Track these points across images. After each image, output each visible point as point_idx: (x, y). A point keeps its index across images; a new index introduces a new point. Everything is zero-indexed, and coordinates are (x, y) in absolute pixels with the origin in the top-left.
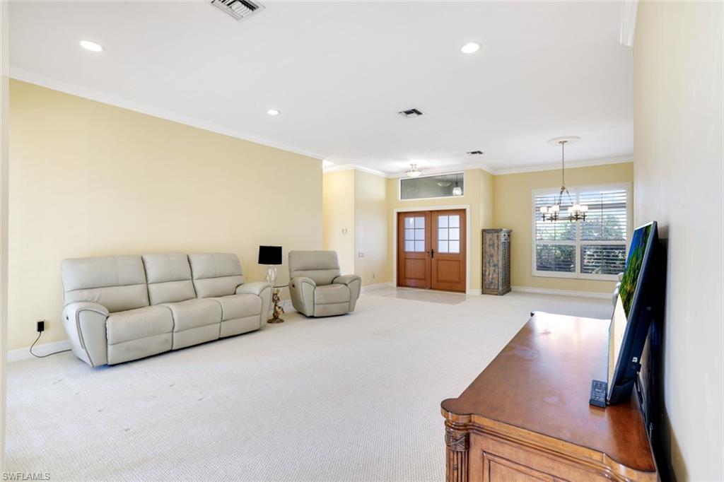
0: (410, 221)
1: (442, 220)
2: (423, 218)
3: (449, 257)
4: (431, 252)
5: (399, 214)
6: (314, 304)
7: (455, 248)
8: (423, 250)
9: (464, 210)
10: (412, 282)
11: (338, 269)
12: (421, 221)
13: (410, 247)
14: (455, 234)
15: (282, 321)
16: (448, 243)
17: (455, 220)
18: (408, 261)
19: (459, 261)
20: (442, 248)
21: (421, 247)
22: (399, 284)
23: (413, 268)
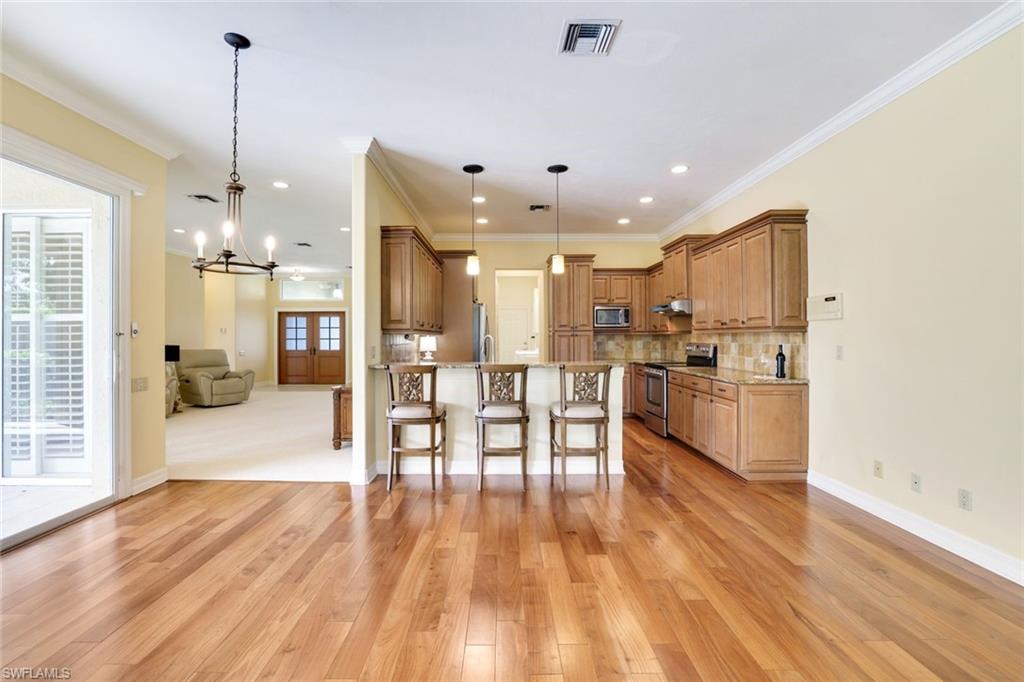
0: (291, 322)
1: (324, 321)
2: (305, 319)
3: (331, 354)
4: (313, 349)
5: (280, 314)
6: (212, 394)
7: (336, 346)
8: (305, 348)
9: (344, 313)
10: (294, 379)
11: (228, 365)
12: (303, 322)
13: (290, 346)
14: (336, 333)
15: (180, 412)
16: (329, 342)
17: (336, 321)
18: (289, 359)
19: (339, 359)
20: (324, 346)
21: (303, 346)
22: (281, 382)
23: (294, 366)
